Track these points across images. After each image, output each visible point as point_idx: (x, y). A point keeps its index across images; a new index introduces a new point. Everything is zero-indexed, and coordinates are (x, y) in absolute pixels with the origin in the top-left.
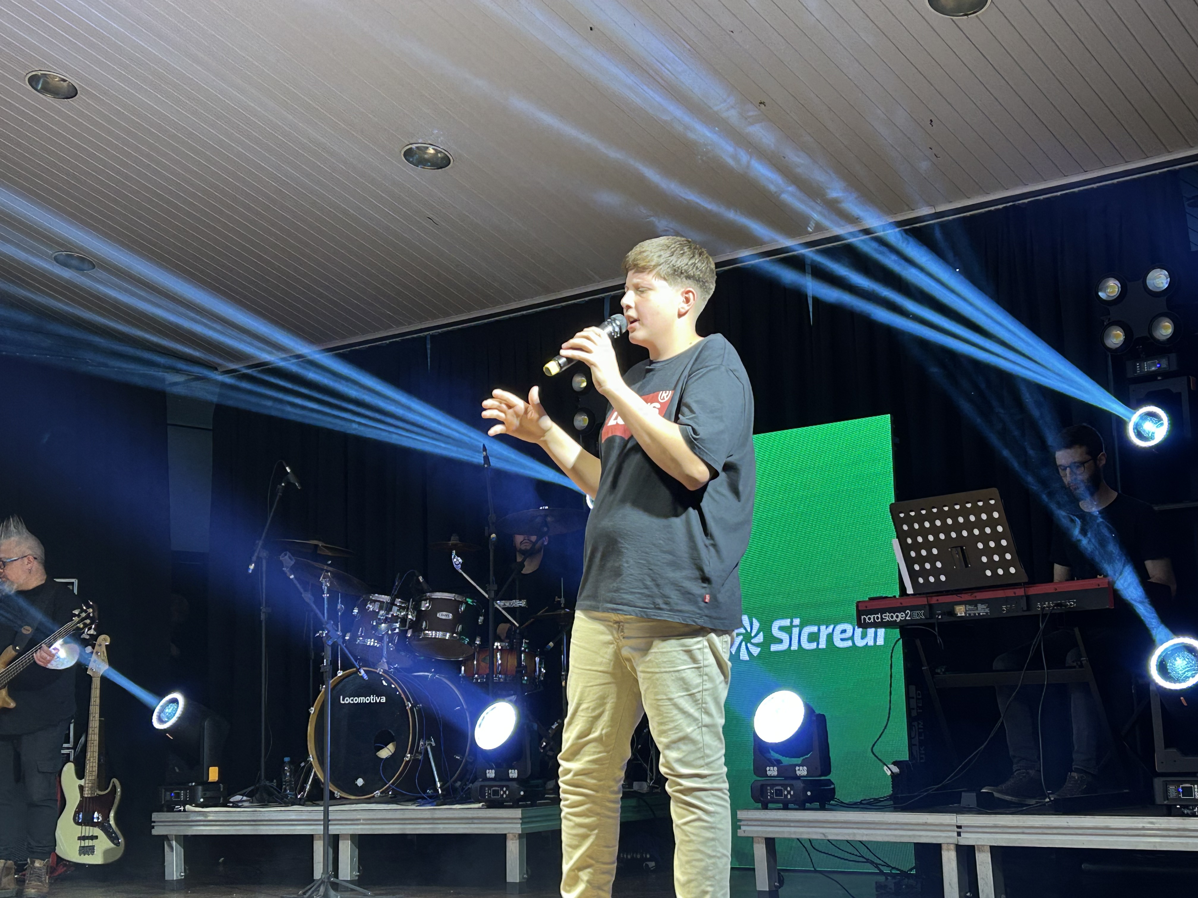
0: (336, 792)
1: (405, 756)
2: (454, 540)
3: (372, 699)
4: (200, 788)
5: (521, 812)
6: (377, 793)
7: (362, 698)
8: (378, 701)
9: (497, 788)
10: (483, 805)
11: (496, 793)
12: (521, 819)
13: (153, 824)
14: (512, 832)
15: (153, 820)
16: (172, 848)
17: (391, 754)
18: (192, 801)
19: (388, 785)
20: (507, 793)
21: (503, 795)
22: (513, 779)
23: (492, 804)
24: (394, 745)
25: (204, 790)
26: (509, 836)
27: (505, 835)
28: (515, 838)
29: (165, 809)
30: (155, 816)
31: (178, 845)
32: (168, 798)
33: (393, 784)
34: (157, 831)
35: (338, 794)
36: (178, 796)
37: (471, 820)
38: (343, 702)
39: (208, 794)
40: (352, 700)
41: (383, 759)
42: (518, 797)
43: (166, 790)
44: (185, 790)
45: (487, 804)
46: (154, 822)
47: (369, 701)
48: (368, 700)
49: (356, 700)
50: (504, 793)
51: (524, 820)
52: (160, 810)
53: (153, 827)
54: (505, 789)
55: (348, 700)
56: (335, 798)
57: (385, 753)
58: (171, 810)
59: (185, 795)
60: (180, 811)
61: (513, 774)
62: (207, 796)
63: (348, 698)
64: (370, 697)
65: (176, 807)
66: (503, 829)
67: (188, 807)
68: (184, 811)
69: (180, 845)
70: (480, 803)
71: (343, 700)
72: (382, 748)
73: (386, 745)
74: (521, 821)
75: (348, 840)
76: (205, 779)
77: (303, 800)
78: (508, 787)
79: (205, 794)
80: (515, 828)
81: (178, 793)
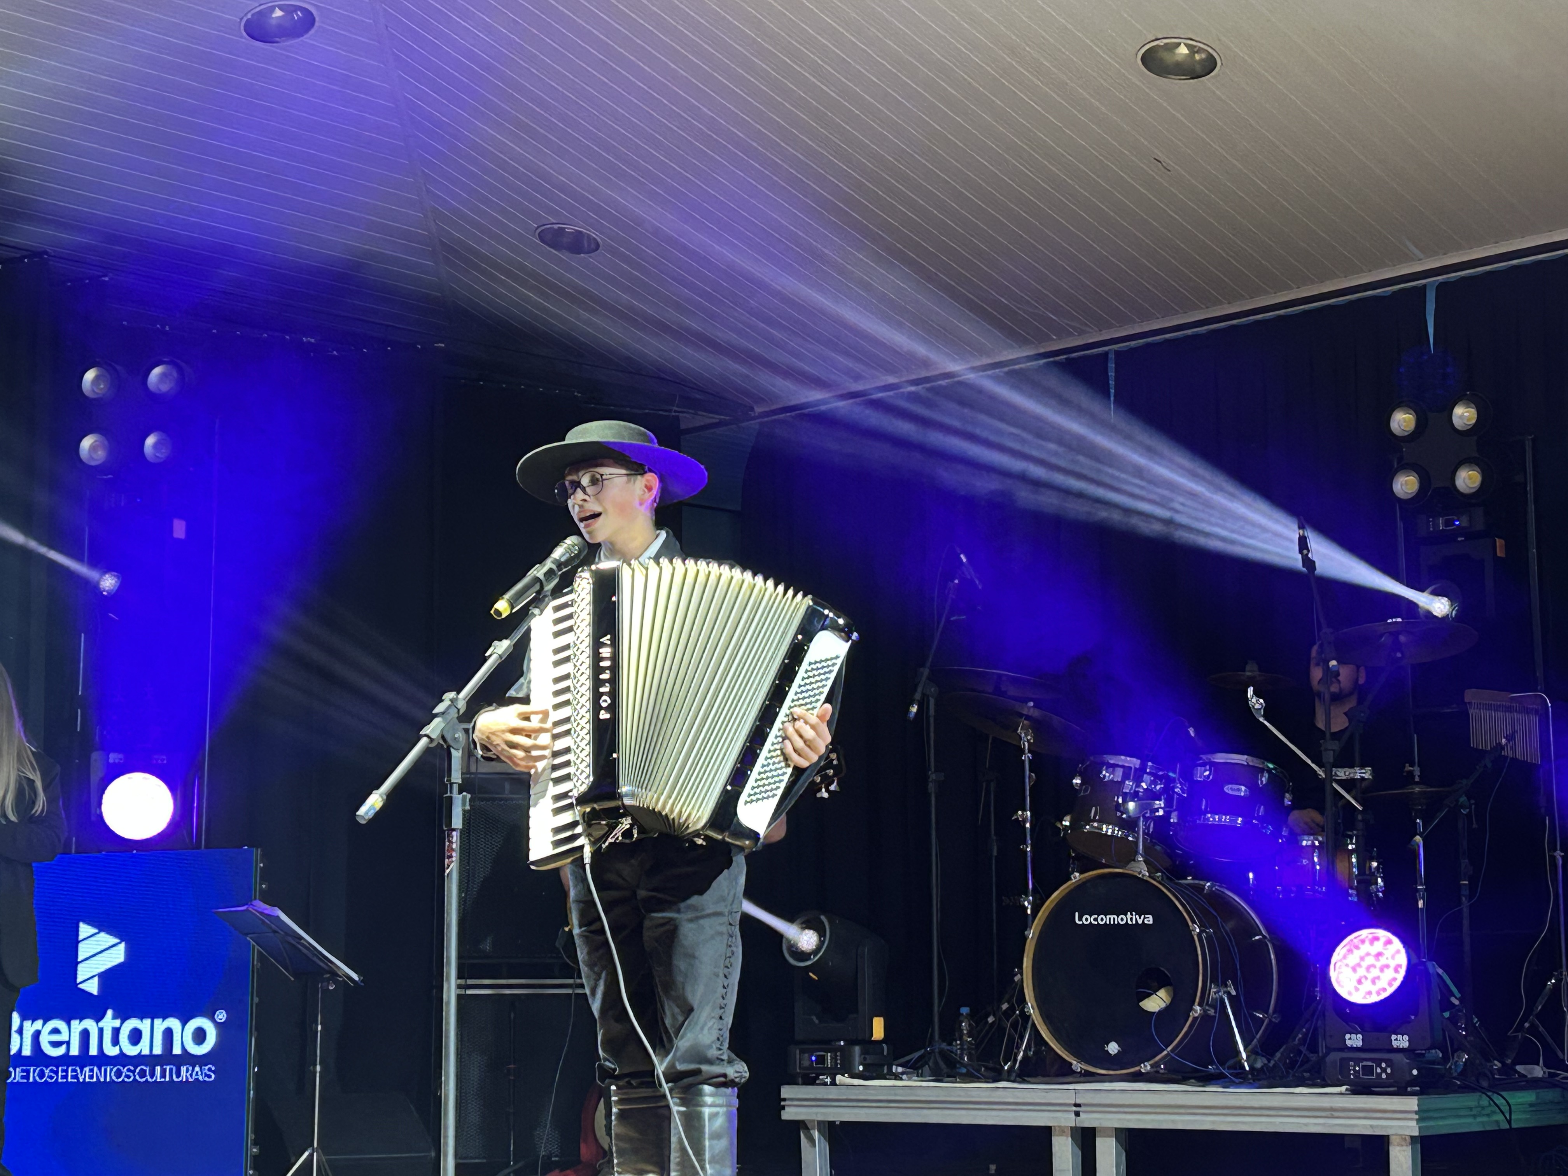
0: (1075, 1063)
1: (1191, 1009)
2: (1251, 670)
3: (1130, 918)
4: (857, 1049)
5: (1416, 1102)
6: (1146, 1067)
7: (1112, 917)
8: (1140, 922)
9: (1370, 1063)
10: (1347, 1090)
11: (1368, 1070)
12: (1416, 1113)
13: (782, 1103)
14: (1401, 1132)
15: (783, 1096)
16: (812, 1140)
17: (1163, 1005)
18: (847, 1069)
19: (1165, 1052)
20: (1389, 1071)
21: (1381, 1074)
22: (1399, 1050)
23: (1361, 1088)
24: (1167, 992)
25: (864, 1053)
26: (1393, 1139)
27: (1388, 1136)
28: (1403, 1143)
29: (800, 1080)
30: (786, 1092)
31: (822, 1138)
32: (806, 1063)
33: (1172, 1051)
34: (789, 1114)
35: (1077, 1065)
36: (821, 1060)
37: (1332, 1112)
38: (1081, 923)
39: (870, 1059)
40: (1096, 920)
41: (1153, 1013)
42: (1408, 1078)
43: (802, 1052)
44: (834, 1051)
45: (1353, 1088)
46: (785, 1100)
47: (1124, 922)
48: (1122, 919)
49: (1102, 919)
50: (1383, 1071)
51: (1423, 1115)
52: (792, 1082)
53: (783, 1108)
54: (1384, 1065)
55: (1088, 920)
56: (1073, 1072)
57: (1155, 1003)
58: (810, 1080)
59: (834, 1059)
60: (825, 1084)
61: (1401, 1041)
62: (868, 1061)
63: (1088, 917)
64: (1126, 915)
65: (821, 1077)
66: (1383, 1127)
67: (839, 1078)
68: (833, 1083)
69: (825, 1139)
70: (1341, 1086)
71: (1080, 919)
72: (1149, 995)
73: (1155, 991)
74: (1417, 1117)
75: (1112, 1137)
76: (867, 1035)
77: (1014, 1074)
78: (1390, 1063)
79: (865, 1059)
80: (1408, 1127)
81: (824, 1056)
